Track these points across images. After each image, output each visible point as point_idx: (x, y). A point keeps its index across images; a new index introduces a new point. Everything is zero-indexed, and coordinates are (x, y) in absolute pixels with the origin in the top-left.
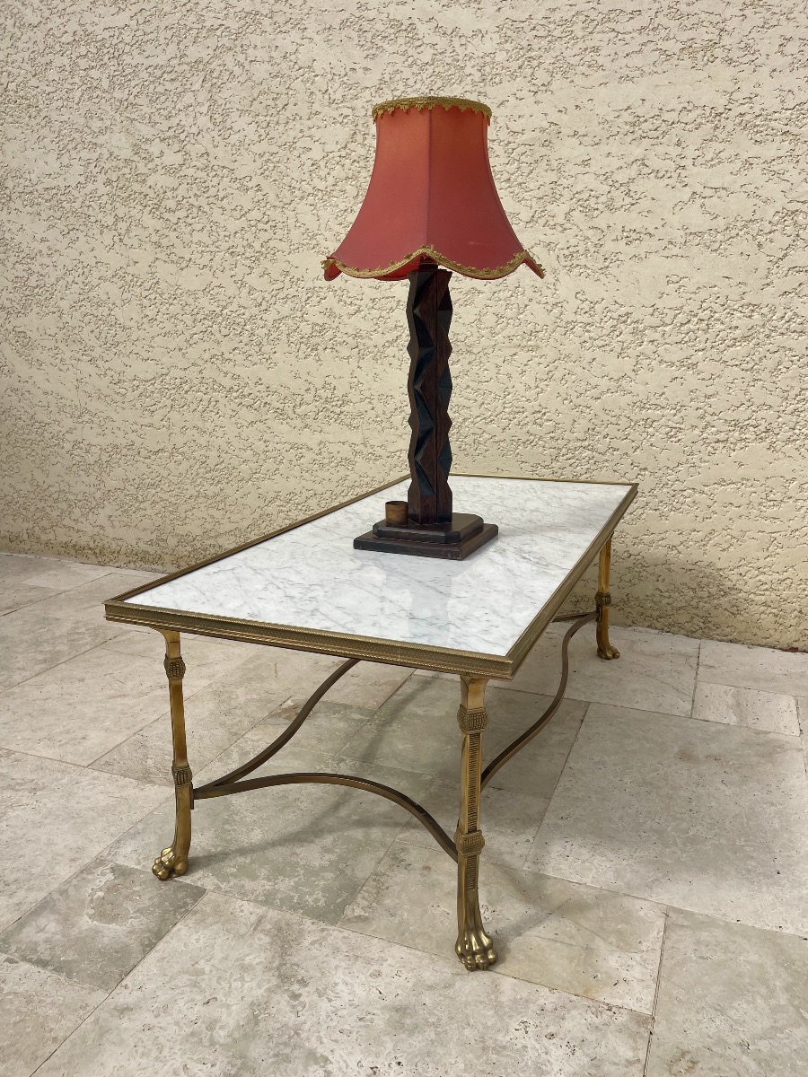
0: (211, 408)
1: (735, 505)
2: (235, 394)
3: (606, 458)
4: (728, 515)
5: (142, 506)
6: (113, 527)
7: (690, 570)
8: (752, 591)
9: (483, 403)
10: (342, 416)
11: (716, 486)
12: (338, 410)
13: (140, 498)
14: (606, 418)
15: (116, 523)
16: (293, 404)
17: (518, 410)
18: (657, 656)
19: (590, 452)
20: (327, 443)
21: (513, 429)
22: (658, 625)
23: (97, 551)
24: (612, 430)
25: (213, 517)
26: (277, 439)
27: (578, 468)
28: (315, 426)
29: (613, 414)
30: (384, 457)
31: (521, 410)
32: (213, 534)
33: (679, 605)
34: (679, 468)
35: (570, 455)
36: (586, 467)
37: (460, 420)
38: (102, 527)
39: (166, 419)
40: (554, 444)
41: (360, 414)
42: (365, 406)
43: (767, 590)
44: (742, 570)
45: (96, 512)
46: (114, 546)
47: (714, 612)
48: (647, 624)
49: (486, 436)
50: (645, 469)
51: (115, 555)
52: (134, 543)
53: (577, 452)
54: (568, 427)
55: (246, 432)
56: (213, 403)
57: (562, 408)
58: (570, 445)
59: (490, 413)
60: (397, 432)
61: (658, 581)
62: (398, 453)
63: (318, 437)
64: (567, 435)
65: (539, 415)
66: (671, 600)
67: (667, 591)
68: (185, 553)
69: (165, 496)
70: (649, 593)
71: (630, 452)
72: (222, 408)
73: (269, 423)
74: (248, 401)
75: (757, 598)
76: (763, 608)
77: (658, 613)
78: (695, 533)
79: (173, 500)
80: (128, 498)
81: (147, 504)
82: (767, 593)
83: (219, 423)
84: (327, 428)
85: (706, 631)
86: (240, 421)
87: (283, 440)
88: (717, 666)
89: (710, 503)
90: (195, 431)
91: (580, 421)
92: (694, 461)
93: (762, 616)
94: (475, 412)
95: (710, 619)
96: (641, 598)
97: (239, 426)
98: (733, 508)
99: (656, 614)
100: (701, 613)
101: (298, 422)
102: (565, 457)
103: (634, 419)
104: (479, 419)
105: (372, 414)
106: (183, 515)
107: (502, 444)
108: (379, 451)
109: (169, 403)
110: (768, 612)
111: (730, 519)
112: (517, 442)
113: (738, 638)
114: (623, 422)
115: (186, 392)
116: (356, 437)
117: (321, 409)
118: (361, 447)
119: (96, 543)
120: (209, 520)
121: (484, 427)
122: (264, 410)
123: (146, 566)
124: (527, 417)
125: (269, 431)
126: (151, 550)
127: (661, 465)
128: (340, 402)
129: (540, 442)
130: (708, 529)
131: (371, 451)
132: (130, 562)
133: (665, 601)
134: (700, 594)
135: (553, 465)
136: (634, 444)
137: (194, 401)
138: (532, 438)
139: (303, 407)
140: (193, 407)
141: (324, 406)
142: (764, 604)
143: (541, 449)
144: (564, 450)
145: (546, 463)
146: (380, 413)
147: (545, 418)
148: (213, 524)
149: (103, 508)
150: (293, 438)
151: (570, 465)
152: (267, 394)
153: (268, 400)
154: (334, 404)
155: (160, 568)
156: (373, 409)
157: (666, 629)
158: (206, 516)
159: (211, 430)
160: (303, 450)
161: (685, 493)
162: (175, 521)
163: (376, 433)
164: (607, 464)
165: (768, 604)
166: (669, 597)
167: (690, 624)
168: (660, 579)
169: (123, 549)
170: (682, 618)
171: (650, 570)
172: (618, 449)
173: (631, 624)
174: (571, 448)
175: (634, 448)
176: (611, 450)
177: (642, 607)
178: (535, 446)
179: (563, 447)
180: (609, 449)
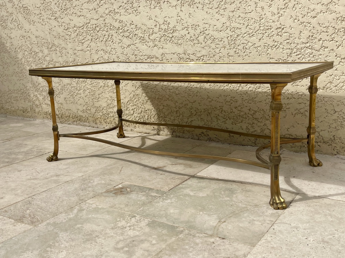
0: (109, 39)
2: (121, 31)
3: (319, 53)
5: (79, 93)
6: (67, 103)
9: (248, 25)
10: (173, 39)
12: (171, 36)
13: (78, 88)
14: (319, 28)
15: (68, 102)
16: (149, 34)
17: (268, 28)
19: (310, 50)
20: (166, 54)
21: (266, 40)
23: (60, 116)
24: (324, 36)
25: (111, 97)
26: (141, 54)
27: (303, 60)
28: (159, 45)
29: (324, 26)
30: (195, 60)
31: (270, 28)
32: (111, 106)
35: (298, 53)
37: (236, 36)
38: (62, 104)
39: (89, 46)
40: (289, 47)
41: (182, 37)
42: (185, 32)
45: (59, 96)
46: (67, 113)
49: (250, 44)
51: (68, 118)
52: (76, 112)
53: (302, 51)
54: (297, 35)
55: (126, 51)
56: (110, 37)
57: (293, 25)
58: (298, 47)
59: (252, 30)
60: (201, 46)
62: (202, 58)
63: (161, 51)
64: (297, 40)
65: (280, 30)
68: (99, 116)
69: (89, 87)
71: (335, 48)
72: (114, 39)
73: (137, 45)
74: (127, 34)
79: (93, 88)
80: (73, 88)
81: (81, 91)
83: (113, 47)
84: (165, 46)
86: (123, 45)
87: (144, 54)
90: (102, 52)
91: (305, 32)
94: (244, 30)
96: (342, 138)
97: (123, 47)
101: (151, 44)
102: (295, 54)
103: (337, 28)
104: (246, 34)
105: (188, 36)
106: (98, 97)
107: (259, 48)
108: (192, 57)
109: (90, 38)
112: (267, 46)
114: (331, 30)
115: (98, 31)
116: (180, 50)
117: (162, 35)
118: (183, 55)
119: (59, 112)
120: (110, 98)
121: (249, 39)
122: (134, 38)
123: (81, 123)
124: (273, 31)
125: (137, 50)
126: (84, 115)
128: (172, 31)
129: (281, 46)
131: (188, 57)
132: (74, 121)
135: (289, 59)
136: (337, 43)
137: (102, 36)
138: (276, 43)
139: (154, 35)
140: (101, 39)
141: (164, 34)
143: (281, 50)
144: (295, 50)
145: (284, 58)
146: (192, 35)
147: (283, 31)
148: (112, 100)
149: (62, 94)
150: (148, 52)
151: (299, 59)
152: (136, 29)
153: (136, 33)
154: (169, 32)
155: (88, 124)
156: (189, 33)
158: (108, 97)
159: (109, 51)
160: (154, 59)
162: (94, 100)
163: (190, 47)
164: (321, 57)
169: (71, 115)
172: (327, 47)
173: (336, 153)
174: (299, 48)
175: (337, 46)
176: (323, 48)
177: (343, 143)
178: (278, 48)
179: (294, 48)
180: (322, 47)
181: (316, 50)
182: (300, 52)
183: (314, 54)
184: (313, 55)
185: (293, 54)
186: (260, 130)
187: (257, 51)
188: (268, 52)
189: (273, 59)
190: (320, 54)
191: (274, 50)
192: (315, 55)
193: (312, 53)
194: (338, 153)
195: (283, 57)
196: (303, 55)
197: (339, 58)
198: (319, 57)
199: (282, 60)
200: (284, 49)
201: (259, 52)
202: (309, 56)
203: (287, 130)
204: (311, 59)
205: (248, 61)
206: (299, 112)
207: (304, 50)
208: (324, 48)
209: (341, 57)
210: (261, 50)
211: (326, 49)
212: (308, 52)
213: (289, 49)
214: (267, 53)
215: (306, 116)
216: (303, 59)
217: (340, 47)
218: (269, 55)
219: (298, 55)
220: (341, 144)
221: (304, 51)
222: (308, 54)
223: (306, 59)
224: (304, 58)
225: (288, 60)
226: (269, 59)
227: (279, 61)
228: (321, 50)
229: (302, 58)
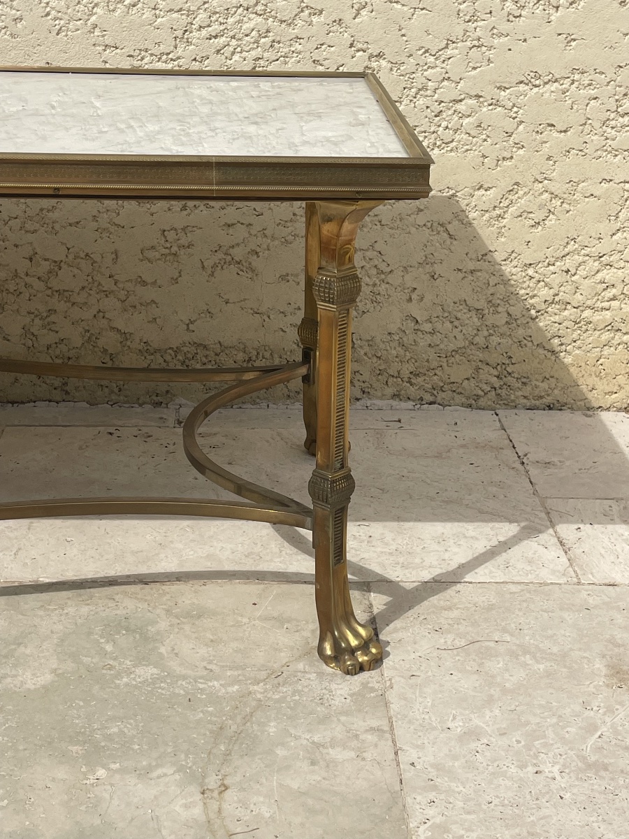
1: (559, 127)
3: (293, 32)
4: (546, 149)
7: (472, 272)
8: (589, 303)
11: (522, 87)
18: (439, 456)
19: (260, 19)
22: (412, 391)
27: (236, 57)
33: (452, 347)
34: (449, 52)
35: (215, 28)
36: (254, 54)
43: (614, 298)
44: (569, 263)
47: (518, 354)
48: (389, 391)
50: (379, 56)
53: (231, 20)
61: (410, 300)
66: (436, 339)
67: (429, 321)
70: (393, 328)
71: (348, 16)
75: (597, 317)
76: (606, 336)
77: (411, 367)
78: (482, 192)
82: (615, 304)
85: (503, 392)
88: (555, 459)
89: (509, 125)
92: (479, 33)
93: (606, 351)
95: (509, 369)
96: (378, 340)
98: (556, 134)
99: (406, 370)
100: (495, 358)
102: (204, 32)
110: (615, 342)
111: (549, 159)
113: (563, 399)
127: (412, 46)
130: (505, 184)
133: (424, 341)
134: (490, 320)
135: (180, 51)
142: (610, 327)
143: (148, 14)
144: (202, 17)
145: (162, 48)
151: (218, 51)
157: (428, 398)
161: (461, 107)
165: (616, 325)
166: (432, 333)
167: (472, 381)
168: (414, 296)
170: (458, 372)
171: (395, 279)
172: (321, 12)
173: (359, 395)
174: (217, 10)
175: (356, 7)
176: (307, 12)
177: (379, 358)
178: (134, 6)
179: (198, 9)
180: (302, 11)
181: (282, 22)
182: (222, 27)
183: (276, 34)
184: (271, 39)
185: (195, 34)
186: (83, 337)
187: (48, 14)
188: (93, 18)
189: (118, 51)
190: (297, 38)
191: (119, 11)
192: (278, 39)
193: (268, 31)
194: (364, 392)
195: (158, 44)
196: (233, 37)
197: (361, 53)
198: (293, 49)
199: (152, 55)
200: (157, 12)
201: (55, 19)
202: (257, 42)
203: (188, 329)
204: (266, 55)
205: (12, 54)
206: (229, 258)
207: (237, 17)
208: (310, 14)
209: (370, 51)
210: (64, 10)
211: (315, 19)
212: (251, 25)
213: (181, 10)
214: (89, 23)
215: (253, 271)
216: (233, 53)
217: (363, 12)
218: (97, 32)
219: (216, 37)
220: (375, 360)
221: (239, 22)
222: (254, 33)
223: (244, 54)
224: (239, 49)
225: (179, 58)
226: (100, 48)
227: (142, 59)
228: (299, 23)
229: (231, 49)
